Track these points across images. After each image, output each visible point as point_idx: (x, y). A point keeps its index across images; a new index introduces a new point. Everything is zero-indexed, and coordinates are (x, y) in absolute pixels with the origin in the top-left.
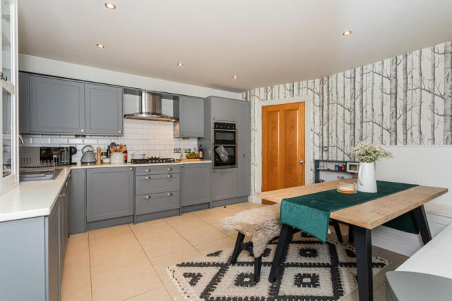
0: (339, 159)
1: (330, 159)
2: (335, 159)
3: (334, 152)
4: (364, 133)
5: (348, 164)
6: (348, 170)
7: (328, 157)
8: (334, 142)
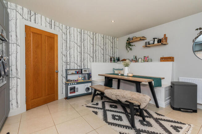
0: (75, 68)
1: (71, 69)
2: (73, 68)
3: (73, 65)
4: (85, 57)
5: (83, 70)
6: (83, 73)
7: (70, 68)
8: (73, 60)
